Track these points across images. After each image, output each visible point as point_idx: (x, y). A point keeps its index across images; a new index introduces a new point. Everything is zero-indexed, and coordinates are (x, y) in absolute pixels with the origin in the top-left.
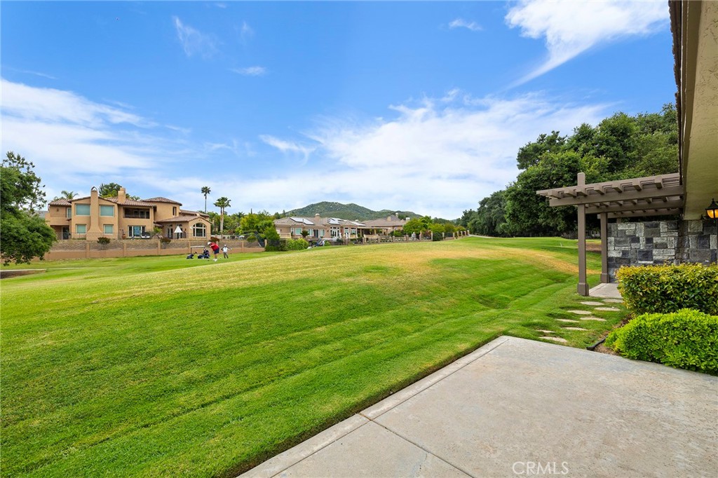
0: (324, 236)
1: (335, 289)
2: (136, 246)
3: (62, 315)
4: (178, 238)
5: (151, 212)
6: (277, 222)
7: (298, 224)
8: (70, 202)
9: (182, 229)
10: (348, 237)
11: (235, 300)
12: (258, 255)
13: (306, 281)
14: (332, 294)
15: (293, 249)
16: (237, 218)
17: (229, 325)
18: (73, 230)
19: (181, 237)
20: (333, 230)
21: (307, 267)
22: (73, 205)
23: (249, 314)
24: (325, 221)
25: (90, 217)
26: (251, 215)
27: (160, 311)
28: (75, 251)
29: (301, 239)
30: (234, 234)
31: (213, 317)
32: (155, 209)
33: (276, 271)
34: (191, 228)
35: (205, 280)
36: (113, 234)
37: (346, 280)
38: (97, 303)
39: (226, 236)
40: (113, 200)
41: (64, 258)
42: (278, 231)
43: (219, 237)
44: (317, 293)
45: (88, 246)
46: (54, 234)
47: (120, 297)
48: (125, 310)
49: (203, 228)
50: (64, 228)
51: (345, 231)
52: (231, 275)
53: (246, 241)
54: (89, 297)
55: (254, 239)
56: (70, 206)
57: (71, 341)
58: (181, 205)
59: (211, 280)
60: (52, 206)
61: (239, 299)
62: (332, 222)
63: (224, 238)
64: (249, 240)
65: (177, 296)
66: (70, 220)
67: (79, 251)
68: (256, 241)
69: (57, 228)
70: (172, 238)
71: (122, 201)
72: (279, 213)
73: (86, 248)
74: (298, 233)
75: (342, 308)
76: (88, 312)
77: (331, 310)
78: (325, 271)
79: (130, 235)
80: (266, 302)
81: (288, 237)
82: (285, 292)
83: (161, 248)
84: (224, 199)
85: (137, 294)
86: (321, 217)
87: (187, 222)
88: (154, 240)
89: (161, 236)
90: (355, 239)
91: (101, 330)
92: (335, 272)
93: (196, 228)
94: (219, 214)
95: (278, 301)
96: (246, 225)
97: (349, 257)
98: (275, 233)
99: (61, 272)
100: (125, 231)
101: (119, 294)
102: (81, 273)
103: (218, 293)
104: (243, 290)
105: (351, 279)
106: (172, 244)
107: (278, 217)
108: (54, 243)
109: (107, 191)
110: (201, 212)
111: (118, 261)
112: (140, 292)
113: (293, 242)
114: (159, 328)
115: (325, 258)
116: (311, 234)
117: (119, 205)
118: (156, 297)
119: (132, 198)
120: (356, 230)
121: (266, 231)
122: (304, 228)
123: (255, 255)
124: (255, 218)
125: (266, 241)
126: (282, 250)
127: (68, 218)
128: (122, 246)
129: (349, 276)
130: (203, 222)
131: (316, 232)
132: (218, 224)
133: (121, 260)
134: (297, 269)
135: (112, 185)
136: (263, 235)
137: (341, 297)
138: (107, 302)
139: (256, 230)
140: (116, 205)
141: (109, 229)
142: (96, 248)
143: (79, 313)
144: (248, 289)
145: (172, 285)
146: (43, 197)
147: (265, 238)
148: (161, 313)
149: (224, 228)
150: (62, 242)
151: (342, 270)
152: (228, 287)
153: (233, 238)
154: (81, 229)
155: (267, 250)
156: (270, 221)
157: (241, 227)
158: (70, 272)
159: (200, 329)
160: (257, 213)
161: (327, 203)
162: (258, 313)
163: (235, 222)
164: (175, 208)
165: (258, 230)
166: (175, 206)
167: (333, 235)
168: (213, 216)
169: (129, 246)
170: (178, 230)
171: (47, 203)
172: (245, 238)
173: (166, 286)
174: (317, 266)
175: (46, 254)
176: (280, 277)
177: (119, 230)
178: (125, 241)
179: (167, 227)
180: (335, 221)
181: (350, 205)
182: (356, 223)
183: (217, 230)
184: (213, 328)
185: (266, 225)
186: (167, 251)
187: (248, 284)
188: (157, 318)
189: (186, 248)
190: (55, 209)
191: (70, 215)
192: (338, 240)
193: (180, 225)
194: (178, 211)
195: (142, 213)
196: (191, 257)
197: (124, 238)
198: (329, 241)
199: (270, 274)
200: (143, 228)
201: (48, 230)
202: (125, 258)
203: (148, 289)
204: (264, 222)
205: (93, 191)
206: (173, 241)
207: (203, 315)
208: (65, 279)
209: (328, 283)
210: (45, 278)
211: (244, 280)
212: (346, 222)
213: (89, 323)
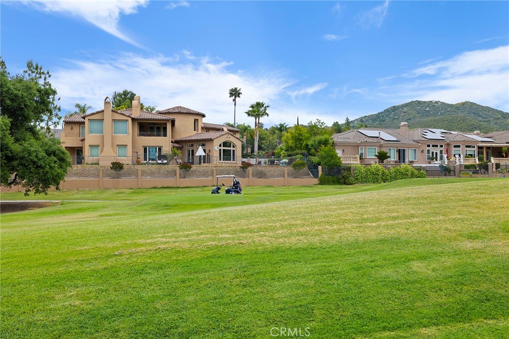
0: (416, 159)
1: (450, 261)
2: (152, 174)
3: (87, 267)
4: (200, 163)
5: (169, 127)
6: (337, 138)
7: (370, 140)
8: (84, 118)
9: (205, 151)
10: (460, 161)
11: (287, 266)
12: (308, 190)
13: (395, 241)
14: (445, 269)
15: (362, 182)
16: (277, 132)
17: (281, 306)
18: (87, 152)
19: (204, 162)
20: (432, 149)
21: (395, 218)
22: (86, 121)
23: (310, 291)
24: (417, 133)
25: (103, 137)
26: (297, 127)
27: (190, 273)
28: (89, 179)
29: (375, 165)
30: (273, 157)
31: (258, 290)
32: (173, 122)
33: (344, 222)
34: (216, 149)
35: (243, 231)
36: (126, 159)
37: (468, 245)
38: (120, 255)
39: (263, 160)
40: (127, 113)
41: (78, 188)
42: (339, 153)
43: (253, 161)
44: (416, 266)
45: (101, 173)
46: (69, 158)
47: (143, 248)
48: (150, 268)
49: (232, 148)
50: (77, 150)
51: (454, 151)
52: (278, 224)
53: (290, 168)
54: (110, 245)
55: (303, 164)
56: (84, 123)
57: (97, 303)
58: (203, 116)
59: (251, 231)
60: (66, 123)
61: (292, 266)
62: (430, 135)
63: (260, 163)
64: (295, 166)
65: (210, 253)
66: (83, 140)
67: (92, 179)
68: (306, 169)
69: (71, 149)
70: (193, 163)
71: (136, 113)
72: (340, 123)
73: (99, 175)
74: (371, 155)
75: (465, 298)
76: (112, 267)
77: (444, 300)
78: (428, 226)
79: (145, 159)
80: (333, 274)
81: (355, 162)
82: (362, 259)
83: (181, 177)
84: (259, 105)
85: (162, 246)
86: (410, 127)
87: (211, 140)
88: (173, 166)
89: (180, 161)
90: (473, 166)
91: (126, 293)
92: (446, 229)
93: (222, 148)
94: (253, 127)
95: (352, 274)
96: (291, 143)
97: (471, 203)
98: (334, 156)
99: (75, 206)
100: (139, 154)
101: (142, 245)
102: (95, 209)
103: (263, 253)
104: (297, 251)
105: (477, 244)
106: (192, 172)
107: (337, 129)
108: (69, 169)
109: (120, 101)
110: (229, 125)
111: (132, 193)
112: (165, 243)
113: (363, 170)
114: (191, 299)
115: (425, 202)
116: (393, 157)
117: (133, 120)
118: (185, 253)
119: (147, 109)
120: (476, 149)
121: (321, 153)
122: (381, 146)
123: (303, 190)
124: (304, 131)
125: (320, 167)
126: (345, 183)
127: (81, 138)
128: (135, 174)
129: (471, 237)
130: (232, 139)
131: (401, 154)
132: (251, 142)
133: (135, 193)
134: (379, 219)
135: (125, 93)
136: (315, 159)
137: (461, 278)
138: (131, 254)
139: (305, 151)
140: (130, 120)
141: (122, 151)
142: (109, 175)
143: (103, 267)
144: (304, 250)
145: (202, 236)
146: (59, 113)
147: (319, 164)
148: (192, 277)
149: (260, 148)
150: (76, 168)
151: (458, 227)
152: (275, 244)
153: (272, 163)
154: (95, 151)
155: (322, 182)
156: (326, 136)
157: (283, 145)
158: (85, 205)
159: (242, 307)
160: (306, 124)
161: (419, 102)
162: (323, 290)
163: (274, 139)
164: (196, 121)
165: (309, 151)
166: (197, 117)
167: (432, 158)
168: (244, 130)
169: (144, 173)
170: (200, 152)
171: (62, 120)
172: (289, 164)
173: (194, 237)
174: (413, 216)
175: (61, 182)
176: (351, 233)
177: (133, 152)
178: (139, 167)
179: (187, 148)
180: (437, 134)
181: (463, 104)
182: (475, 137)
183: (249, 150)
184: (259, 308)
185: (320, 143)
186: (187, 182)
187: (303, 242)
188: (188, 283)
189: (210, 178)
190: (69, 127)
191: (83, 134)
192: (441, 166)
193: (203, 145)
194: (200, 125)
195: (158, 128)
196: (217, 191)
197: (138, 163)
198: (424, 168)
199: (335, 227)
200: (160, 149)
201: (63, 153)
202: (139, 189)
203: (174, 239)
204: (318, 138)
205: (106, 103)
206: (194, 167)
207: (245, 286)
208: (80, 215)
209: (435, 249)
210: (61, 212)
211: (298, 235)
212: (455, 135)
213: (114, 281)
